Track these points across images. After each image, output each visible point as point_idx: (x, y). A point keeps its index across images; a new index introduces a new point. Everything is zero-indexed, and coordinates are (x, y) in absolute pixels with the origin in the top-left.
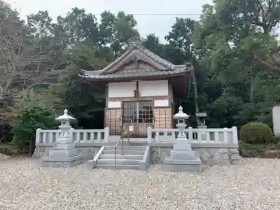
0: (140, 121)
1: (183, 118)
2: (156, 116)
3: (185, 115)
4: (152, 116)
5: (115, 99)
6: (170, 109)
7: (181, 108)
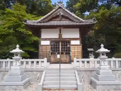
0: (62, 53)
1: (103, 52)
2: (72, 50)
3: (106, 50)
4: (69, 51)
5: (46, 39)
6: (81, 46)
7: (102, 45)
